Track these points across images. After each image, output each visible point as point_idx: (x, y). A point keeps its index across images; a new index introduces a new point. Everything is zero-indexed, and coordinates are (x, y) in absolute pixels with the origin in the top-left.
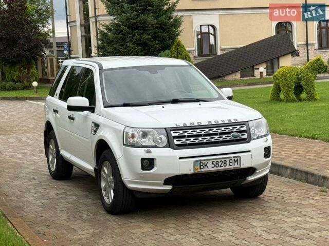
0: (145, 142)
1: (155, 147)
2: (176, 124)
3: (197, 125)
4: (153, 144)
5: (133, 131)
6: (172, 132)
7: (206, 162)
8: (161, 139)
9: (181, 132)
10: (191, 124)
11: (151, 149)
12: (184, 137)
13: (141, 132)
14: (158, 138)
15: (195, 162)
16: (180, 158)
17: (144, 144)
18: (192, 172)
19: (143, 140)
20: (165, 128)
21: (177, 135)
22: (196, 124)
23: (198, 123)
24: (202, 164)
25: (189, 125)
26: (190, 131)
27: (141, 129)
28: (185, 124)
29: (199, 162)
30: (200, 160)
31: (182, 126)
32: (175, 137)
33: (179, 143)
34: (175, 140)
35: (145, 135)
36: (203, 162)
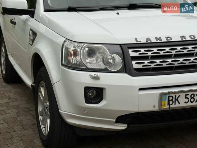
0: (91, 63)
1: (105, 71)
2: (136, 39)
3: (166, 41)
4: (103, 67)
5: (74, 47)
6: (130, 51)
7: (177, 95)
8: (114, 59)
9: (143, 50)
10: (157, 39)
11: (99, 74)
12: (146, 58)
13: (87, 49)
14: (110, 57)
15: (162, 95)
16: (140, 89)
17: (89, 66)
18: (157, 109)
19: (89, 60)
20: (120, 45)
21: (137, 54)
22: (164, 40)
23: (167, 38)
24: (171, 98)
25: (154, 40)
26: (155, 50)
27: (86, 45)
28: (148, 39)
29: (168, 95)
30: (169, 93)
31: (145, 42)
32: (134, 58)
33: (140, 66)
34: (134, 63)
35: (91, 53)
36: (174, 95)
